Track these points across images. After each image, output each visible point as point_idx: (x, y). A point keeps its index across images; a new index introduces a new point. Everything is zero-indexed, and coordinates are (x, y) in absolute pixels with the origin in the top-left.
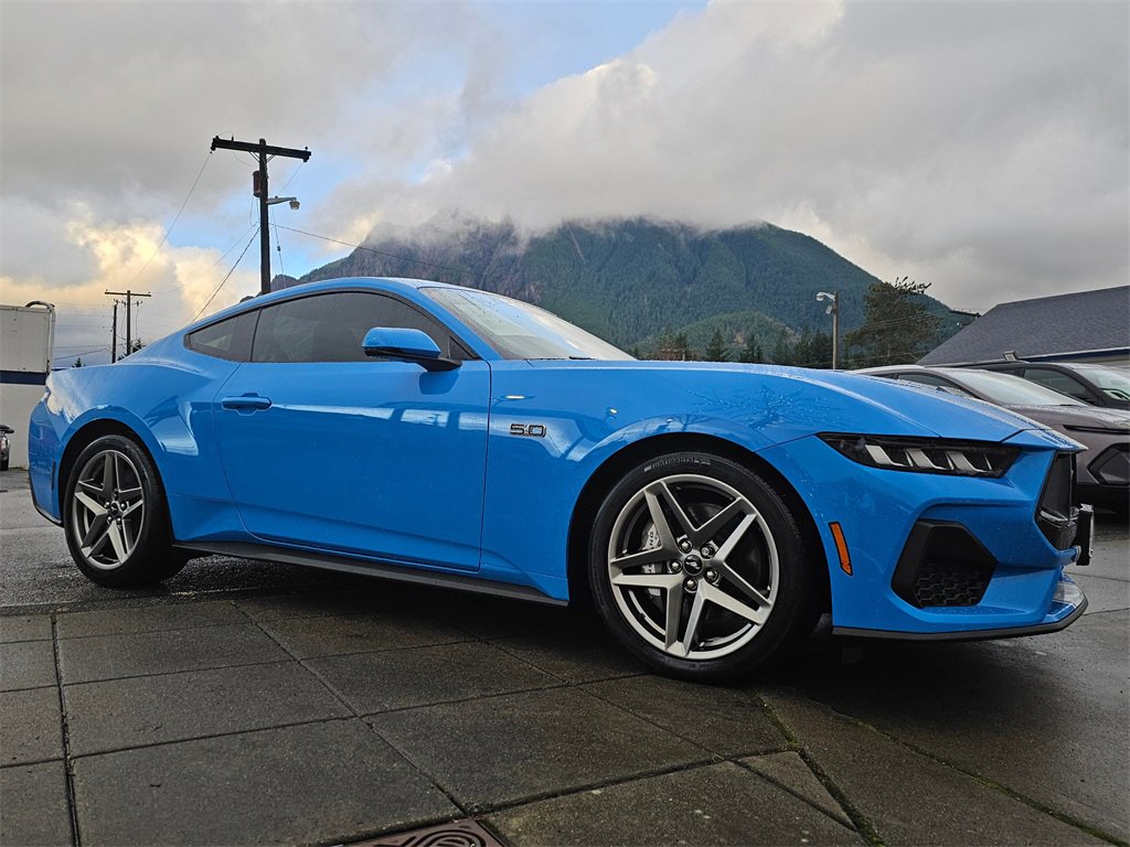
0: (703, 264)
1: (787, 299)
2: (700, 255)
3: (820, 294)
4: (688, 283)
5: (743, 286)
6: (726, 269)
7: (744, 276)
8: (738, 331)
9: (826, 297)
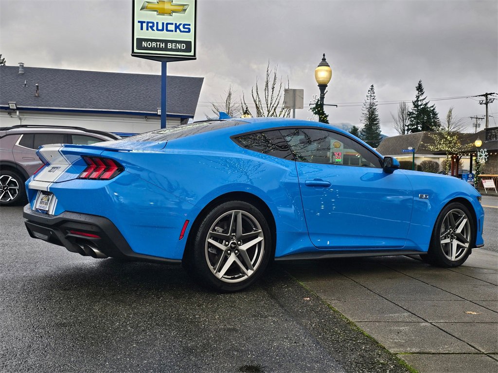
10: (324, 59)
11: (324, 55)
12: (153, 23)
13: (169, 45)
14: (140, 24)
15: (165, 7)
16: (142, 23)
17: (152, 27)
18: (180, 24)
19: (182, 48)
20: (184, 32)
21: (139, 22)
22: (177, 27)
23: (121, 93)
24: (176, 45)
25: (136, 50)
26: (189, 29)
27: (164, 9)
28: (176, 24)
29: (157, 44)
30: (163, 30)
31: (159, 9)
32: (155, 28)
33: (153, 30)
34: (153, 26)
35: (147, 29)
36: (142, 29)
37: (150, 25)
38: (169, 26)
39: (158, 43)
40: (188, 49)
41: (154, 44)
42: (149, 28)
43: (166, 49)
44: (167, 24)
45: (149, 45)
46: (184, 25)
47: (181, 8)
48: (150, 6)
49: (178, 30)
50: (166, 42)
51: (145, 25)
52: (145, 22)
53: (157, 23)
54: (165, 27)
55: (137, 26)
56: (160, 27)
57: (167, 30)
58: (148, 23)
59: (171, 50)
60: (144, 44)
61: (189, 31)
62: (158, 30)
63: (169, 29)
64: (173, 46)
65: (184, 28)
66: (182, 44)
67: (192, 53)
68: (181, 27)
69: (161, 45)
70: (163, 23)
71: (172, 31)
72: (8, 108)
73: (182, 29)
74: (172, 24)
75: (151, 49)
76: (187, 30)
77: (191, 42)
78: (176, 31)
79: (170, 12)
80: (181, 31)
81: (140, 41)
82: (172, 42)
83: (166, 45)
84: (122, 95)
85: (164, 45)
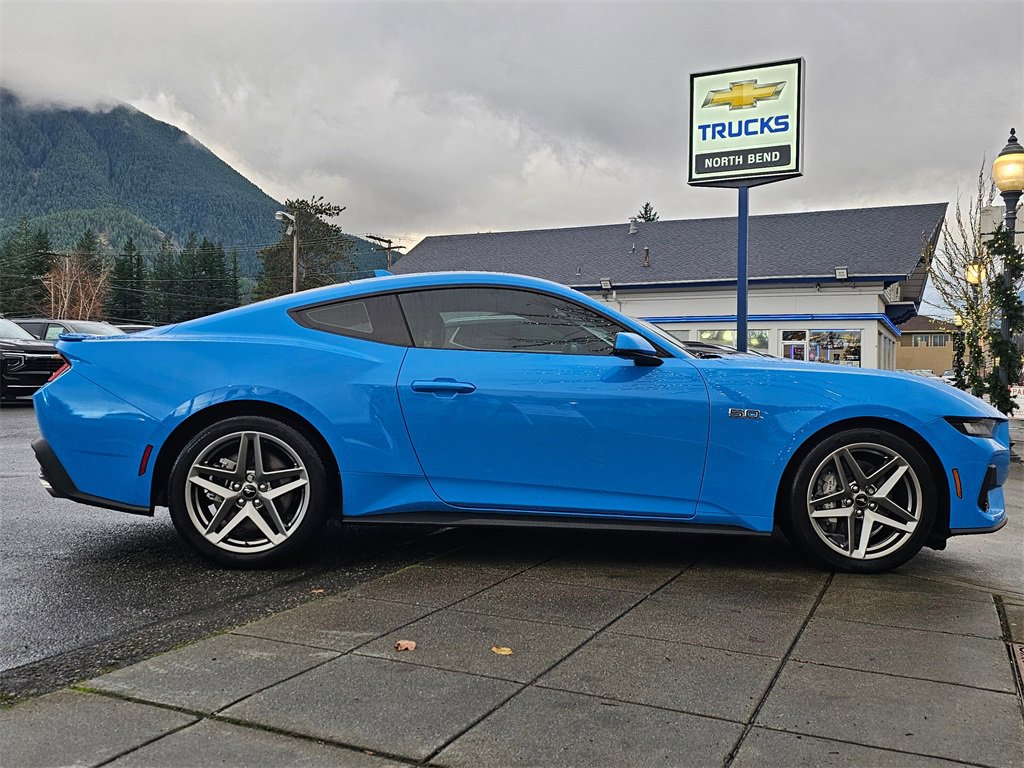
0: (54, 146)
1: (160, 199)
2: (49, 135)
3: (278, 213)
4: (35, 167)
5: (106, 178)
6: (83, 156)
7: (107, 165)
8: (100, 231)
9: (285, 217)
10: (1013, 140)
11: (1013, 131)
12: (723, 125)
13: (751, 159)
14: (701, 130)
15: (744, 95)
16: (704, 128)
17: (720, 133)
18: (770, 119)
19: (774, 160)
20: (776, 130)
21: (700, 127)
22: (764, 124)
23: (782, 248)
24: (762, 156)
25: (695, 176)
26: (786, 124)
27: (742, 97)
28: (762, 120)
29: (729, 160)
30: (739, 134)
31: (734, 99)
32: (726, 133)
33: (723, 137)
34: (724, 129)
35: (714, 137)
36: (704, 138)
37: (719, 128)
38: (750, 125)
39: (732, 158)
40: (785, 160)
41: (724, 161)
42: (717, 135)
43: (745, 166)
44: (748, 122)
45: (717, 163)
46: (778, 118)
47: (773, 89)
48: (717, 97)
49: (766, 129)
50: (745, 153)
51: (709, 131)
52: (709, 126)
53: (730, 124)
54: (744, 128)
55: (697, 133)
56: (735, 130)
57: (747, 133)
58: (715, 126)
59: (755, 165)
60: (708, 163)
61: (786, 129)
62: (731, 135)
63: (750, 130)
64: (758, 158)
65: (777, 123)
66: (774, 154)
67: (792, 166)
68: (772, 124)
69: (737, 160)
70: (740, 123)
71: (756, 133)
72: (600, 288)
73: (774, 127)
74: (756, 121)
75: (721, 169)
76: (783, 126)
77: (789, 146)
78: (762, 132)
79: (752, 100)
80: (771, 131)
81: (701, 158)
82: (754, 151)
83: (745, 159)
84: (782, 251)
85: (741, 160)
